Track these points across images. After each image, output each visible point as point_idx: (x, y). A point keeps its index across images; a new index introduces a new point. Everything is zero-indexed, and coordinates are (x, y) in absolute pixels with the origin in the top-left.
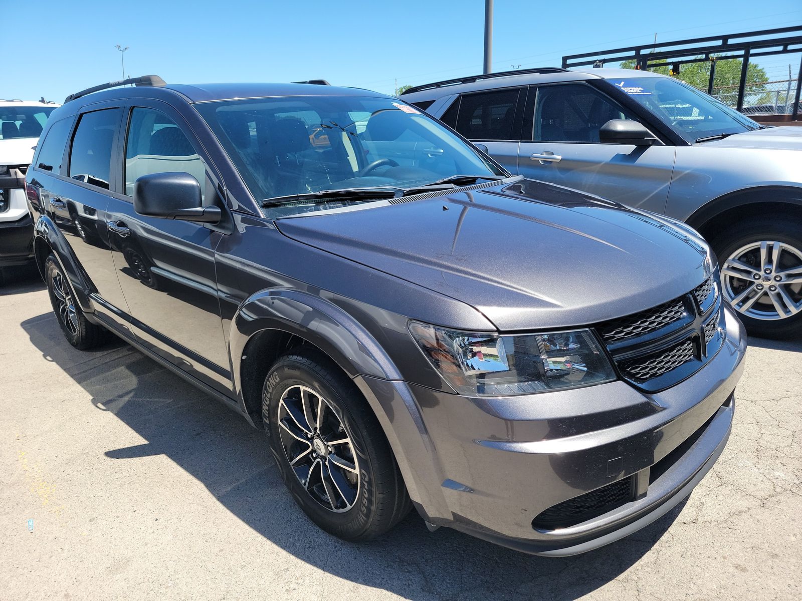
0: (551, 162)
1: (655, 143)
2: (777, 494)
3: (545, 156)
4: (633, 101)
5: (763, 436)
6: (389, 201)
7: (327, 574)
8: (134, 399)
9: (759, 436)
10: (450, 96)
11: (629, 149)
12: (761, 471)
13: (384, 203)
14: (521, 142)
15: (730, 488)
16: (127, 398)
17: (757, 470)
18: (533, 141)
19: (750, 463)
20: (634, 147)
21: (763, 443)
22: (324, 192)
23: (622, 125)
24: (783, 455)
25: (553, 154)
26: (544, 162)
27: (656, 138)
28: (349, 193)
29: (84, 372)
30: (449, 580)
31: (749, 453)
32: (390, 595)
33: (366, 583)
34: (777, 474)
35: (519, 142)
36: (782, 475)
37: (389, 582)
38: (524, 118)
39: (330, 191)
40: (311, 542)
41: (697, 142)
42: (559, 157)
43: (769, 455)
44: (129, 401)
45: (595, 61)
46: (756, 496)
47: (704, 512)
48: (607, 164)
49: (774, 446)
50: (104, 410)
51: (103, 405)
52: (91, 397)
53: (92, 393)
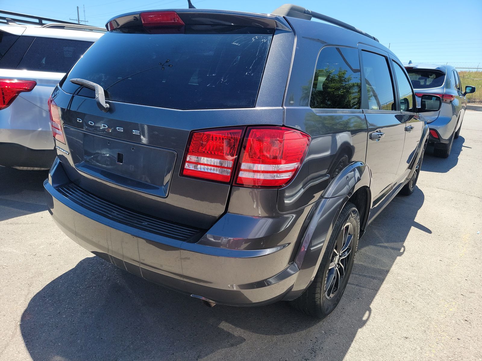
44: (387, 242)
50: (404, 247)
51: (400, 250)
52: (398, 258)
53: (394, 259)
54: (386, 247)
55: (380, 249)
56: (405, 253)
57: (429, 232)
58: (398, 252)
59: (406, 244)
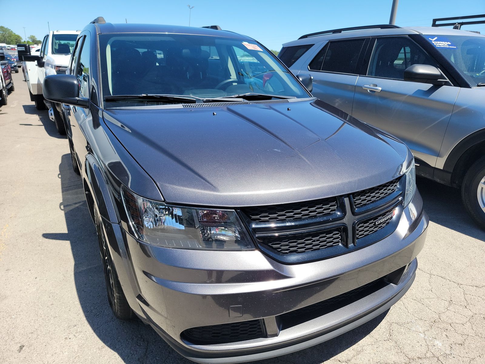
0: (375, 91)
1: (447, 84)
2: (426, 358)
3: (372, 86)
4: (437, 52)
5: (447, 312)
6: (183, 105)
7: (94, 334)
8: (82, 207)
9: (444, 311)
10: (324, 42)
11: (427, 86)
12: (426, 338)
13: (180, 106)
14: (359, 76)
15: (393, 344)
16: (77, 205)
17: (423, 336)
18: (367, 76)
19: (421, 330)
20: (431, 85)
21: (444, 317)
22: (145, 95)
23: (422, 69)
24: (452, 329)
25: (377, 86)
26: (371, 91)
27: (448, 80)
28: (162, 97)
29: (69, 187)
30: (159, 358)
31: (427, 322)
32: (117, 357)
33: (110, 346)
34: (437, 342)
35: (357, 76)
36: (440, 344)
37: (123, 349)
38: (364, 59)
39: (149, 95)
40: (101, 312)
41: (478, 86)
42: (380, 89)
43: (441, 327)
44: (78, 207)
45: (455, 24)
46: (407, 355)
47: (360, 356)
48: (410, 96)
49: (450, 321)
50: (62, 210)
51: (64, 207)
52: (62, 201)
53: (64, 199)
54: (76, 204)
55: (79, 201)
56: (59, 207)
57: (47, 236)
58: (65, 205)
59: (63, 213)
